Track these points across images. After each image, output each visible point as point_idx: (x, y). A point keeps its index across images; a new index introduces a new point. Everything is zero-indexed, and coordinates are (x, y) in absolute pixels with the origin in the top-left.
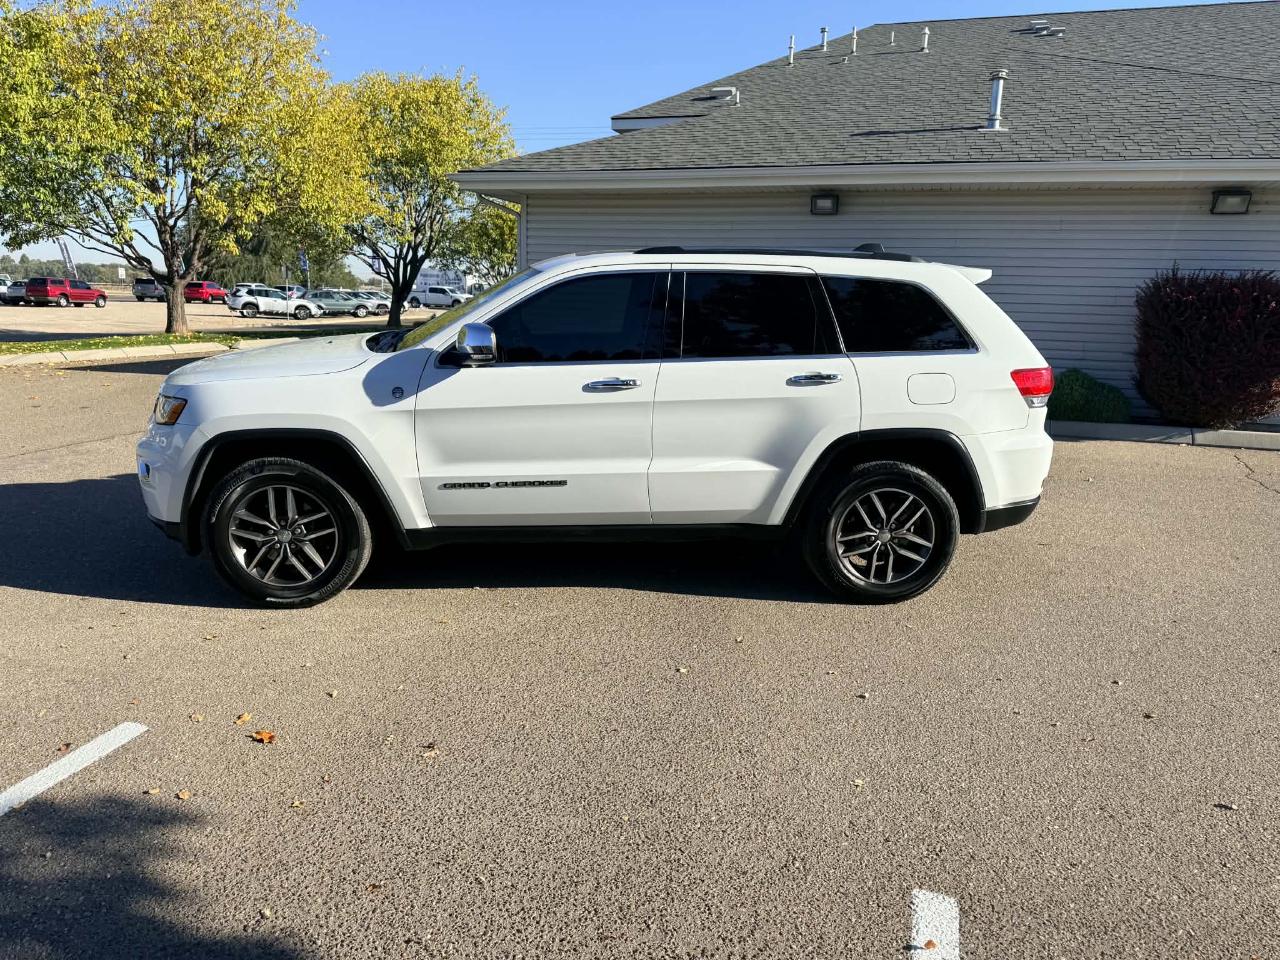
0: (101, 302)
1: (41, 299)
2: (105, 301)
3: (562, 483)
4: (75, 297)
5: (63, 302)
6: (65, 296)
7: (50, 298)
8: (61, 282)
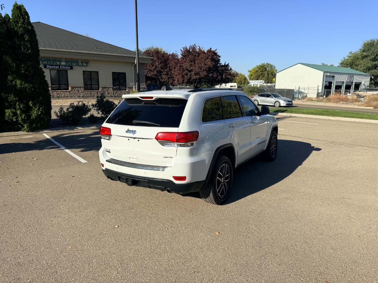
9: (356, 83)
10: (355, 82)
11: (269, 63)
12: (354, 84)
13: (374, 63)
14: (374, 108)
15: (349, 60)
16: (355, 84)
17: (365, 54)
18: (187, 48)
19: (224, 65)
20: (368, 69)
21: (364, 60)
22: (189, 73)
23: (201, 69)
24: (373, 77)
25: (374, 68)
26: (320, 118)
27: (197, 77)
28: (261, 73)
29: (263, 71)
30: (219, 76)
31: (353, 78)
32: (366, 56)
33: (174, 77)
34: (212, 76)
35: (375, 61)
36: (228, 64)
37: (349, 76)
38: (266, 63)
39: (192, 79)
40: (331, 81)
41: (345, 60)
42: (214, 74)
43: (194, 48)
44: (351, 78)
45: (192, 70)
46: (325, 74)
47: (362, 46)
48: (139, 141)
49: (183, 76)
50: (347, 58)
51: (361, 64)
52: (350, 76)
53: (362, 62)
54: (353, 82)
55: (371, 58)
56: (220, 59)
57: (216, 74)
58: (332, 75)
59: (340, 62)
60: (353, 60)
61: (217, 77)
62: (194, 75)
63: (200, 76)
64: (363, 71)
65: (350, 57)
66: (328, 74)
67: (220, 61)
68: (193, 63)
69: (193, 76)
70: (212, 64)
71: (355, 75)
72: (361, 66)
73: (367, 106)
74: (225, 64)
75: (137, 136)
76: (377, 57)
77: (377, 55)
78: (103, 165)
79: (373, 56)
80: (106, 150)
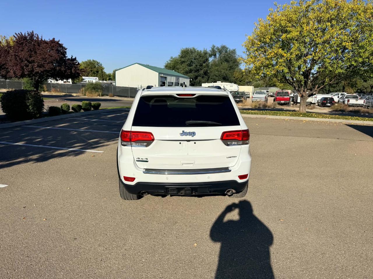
10: (181, 83)
11: (95, 60)
13: (190, 68)
15: (171, 64)
17: (183, 60)
18: (23, 34)
19: (70, 58)
20: (186, 73)
21: (183, 65)
22: (30, 65)
23: (46, 61)
24: (191, 80)
25: (190, 72)
27: (42, 69)
28: (91, 69)
29: (92, 68)
30: (68, 70)
31: (179, 80)
32: (184, 62)
33: (8, 68)
34: (60, 70)
35: (190, 66)
36: (75, 58)
38: (92, 60)
39: (35, 71)
40: (164, 81)
41: (168, 64)
42: (61, 67)
43: (32, 35)
45: (34, 61)
46: (160, 75)
47: (180, 52)
48: (195, 143)
49: (22, 68)
50: (169, 62)
51: (181, 68)
52: (178, 78)
53: (181, 66)
55: (187, 63)
56: (66, 52)
57: (65, 68)
58: (165, 76)
59: (165, 65)
60: (175, 64)
61: (65, 71)
62: (37, 67)
63: (44, 69)
64: (183, 74)
65: (172, 61)
66: (162, 75)
67: (66, 54)
68: (33, 53)
69: (35, 68)
70: (59, 56)
71: (180, 77)
72: (181, 69)
74: (72, 58)
75: (195, 138)
76: (192, 63)
77: (192, 62)
78: (133, 179)
79: (189, 62)
80: (138, 159)
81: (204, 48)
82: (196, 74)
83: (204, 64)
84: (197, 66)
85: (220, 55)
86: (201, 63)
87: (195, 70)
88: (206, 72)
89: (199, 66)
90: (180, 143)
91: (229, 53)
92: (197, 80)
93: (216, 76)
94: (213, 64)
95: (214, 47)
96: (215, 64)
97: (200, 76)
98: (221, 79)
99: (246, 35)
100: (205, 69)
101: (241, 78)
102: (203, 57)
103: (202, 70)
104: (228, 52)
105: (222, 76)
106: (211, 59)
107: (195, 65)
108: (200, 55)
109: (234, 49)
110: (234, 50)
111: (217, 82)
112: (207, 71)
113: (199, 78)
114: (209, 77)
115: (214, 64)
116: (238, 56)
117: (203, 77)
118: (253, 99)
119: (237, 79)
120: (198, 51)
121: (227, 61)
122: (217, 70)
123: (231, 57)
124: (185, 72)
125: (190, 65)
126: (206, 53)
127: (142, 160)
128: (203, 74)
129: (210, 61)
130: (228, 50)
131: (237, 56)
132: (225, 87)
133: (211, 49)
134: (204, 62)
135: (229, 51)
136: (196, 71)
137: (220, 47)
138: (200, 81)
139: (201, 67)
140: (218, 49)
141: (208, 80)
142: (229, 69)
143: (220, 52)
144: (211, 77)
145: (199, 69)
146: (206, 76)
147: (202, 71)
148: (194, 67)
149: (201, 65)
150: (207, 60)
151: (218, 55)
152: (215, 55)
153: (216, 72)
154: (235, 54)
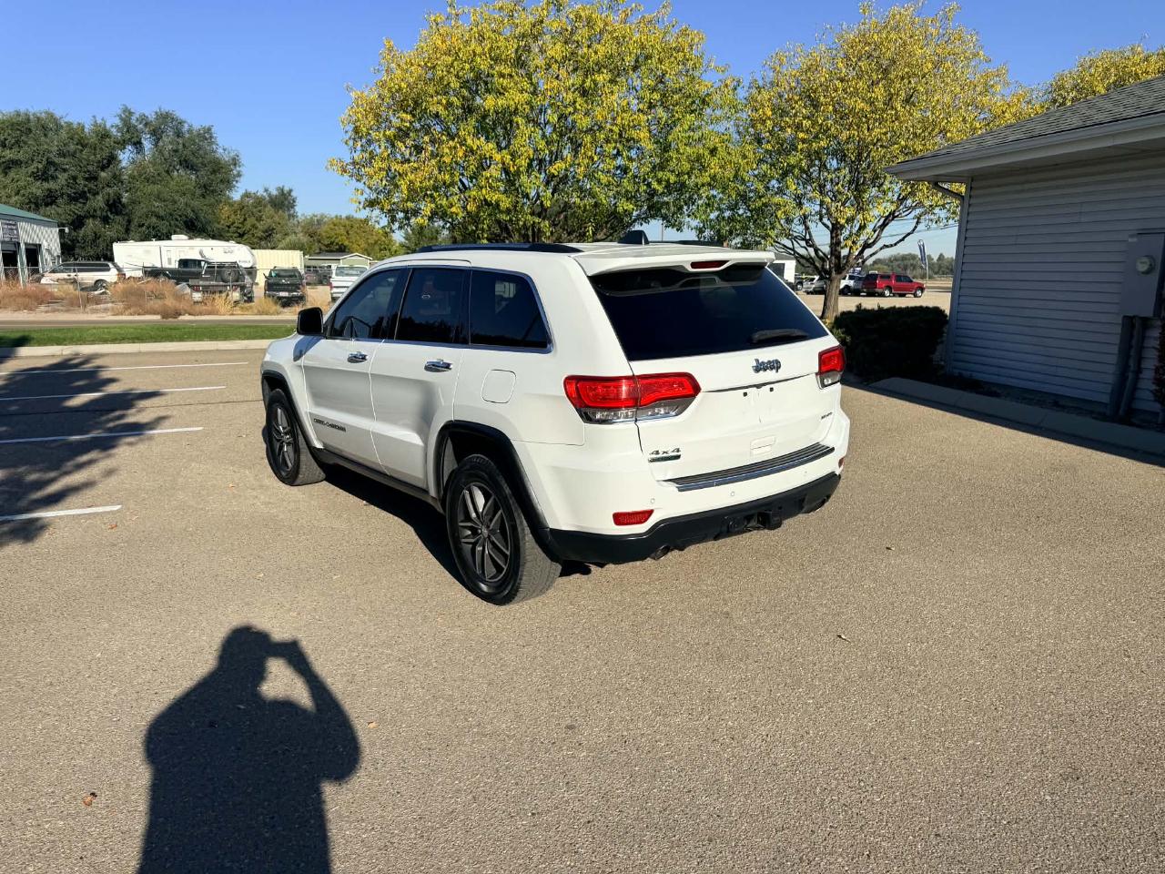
0: (919, 293)
1: (871, 291)
2: (922, 292)
3: (343, 429)
4: (897, 289)
5: (887, 293)
6: (890, 288)
7: (877, 290)
8: (889, 277)
9: (29, 247)
10: (26, 244)
12: (23, 246)
13: (46, 185)
14: (163, 318)
16: (27, 250)
17: (10, 154)
20: (34, 206)
21: (12, 174)
24: (66, 230)
25: (50, 200)
26: (190, 349)
31: (17, 229)
32: (15, 163)
35: (47, 180)
37: (8, 224)
44: (12, 229)
48: (771, 390)
52: (10, 224)
54: (19, 244)
55: (32, 168)
71: (21, 221)
73: (139, 314)
75: (781, 374)
76: (53, 169)
77: (50, 163)
78: (644, 516)
79: (40, 166)
80: (654, 456)
81: (94, 117)
82: (77, 208)
83: (103, 174)
84: (75, 178)
85: (156, 145)
86: (90, 168)
87: (69, 196)
88: (114, 201)
89: (86, 179)
90: (745, 394)
91: (192, 140)
92: (82, 232)
93: (158, 217)
94: (136, 173)
95: (131, 113)
96: (142, 176)
97: (94, 217)
98: (177, 226)
99: (349, 89)
100: (110, 191)
101: (240, 225)
102: (95, 149)
103: (98, 193)
104: (187, 136)
105: (180, 216)
106: (126, 157)
107: (66, 175)
108: (77, 137)
109: (207, 125)
110: (209, 130)
111: (174, 237)
112: (119, 197)
113: (90, 222)
114: (129, 222)
115: (140, 175)
116: (224, 150)
117: (105, 220)
118: (335, 290)
119: (229, 227)
120: (69, 124)
121: (187, 164)
122: (159, 197)
123: (201, 152)
124: (30, 202)
125: (43, 176)
126: (104, 135)
127: (665, 455)
128: (106, 208)
129: (124, 164)
130: (186, 127)
131: (220, 150)
132: (205, 253)
133: (117, 121)
134: (103, 168)
135: (190, 131)
136: (73, 199)
137: (152, 117)
138: (95, 233)
139: (91, 185)
140: (143, 119)
141: (127, 230)
142: (198, 192)
143: (157, 134)
144: (135, 222)
145: (86, 189)
146: (118, 218)
147: (99, 198)
148: (64, 182)
149: (93, 178)
150: (112, 159)
151: (147, 144)
152: (138, 145)
153: (157, 204)
154: (212, 143)
